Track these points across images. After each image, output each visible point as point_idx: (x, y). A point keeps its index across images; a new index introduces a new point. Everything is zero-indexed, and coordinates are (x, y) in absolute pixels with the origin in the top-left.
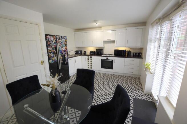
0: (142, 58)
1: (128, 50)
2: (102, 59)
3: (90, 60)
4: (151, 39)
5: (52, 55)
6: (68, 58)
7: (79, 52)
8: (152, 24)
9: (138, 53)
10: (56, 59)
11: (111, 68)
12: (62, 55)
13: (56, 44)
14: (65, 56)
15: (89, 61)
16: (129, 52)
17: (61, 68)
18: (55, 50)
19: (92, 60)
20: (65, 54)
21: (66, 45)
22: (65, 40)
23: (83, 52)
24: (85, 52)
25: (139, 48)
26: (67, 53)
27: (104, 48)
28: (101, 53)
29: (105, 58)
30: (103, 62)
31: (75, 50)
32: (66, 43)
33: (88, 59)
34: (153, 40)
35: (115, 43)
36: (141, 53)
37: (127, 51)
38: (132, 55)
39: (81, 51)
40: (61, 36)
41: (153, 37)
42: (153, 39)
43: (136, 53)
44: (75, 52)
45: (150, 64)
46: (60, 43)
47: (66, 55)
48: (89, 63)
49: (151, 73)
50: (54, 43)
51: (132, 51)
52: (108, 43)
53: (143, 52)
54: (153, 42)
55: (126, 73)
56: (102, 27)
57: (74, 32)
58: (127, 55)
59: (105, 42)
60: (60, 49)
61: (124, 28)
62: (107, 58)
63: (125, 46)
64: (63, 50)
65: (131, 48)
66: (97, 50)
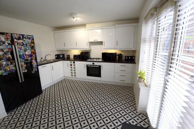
0: (135, 63)
1: (119, 53)
2: (87, 65)
3: (73, 66)
4: (145, 38)
5: (4, 63)
6: (38, 65)
7: (61, 56)
8: (145, 18)
9: (130, 57)
10: (14, 68)
11: (99, 75)
12: (26, 62)
13: (12, 46)
14: (31, 62)
15: (71, 68)
16: (120, 55)
17: (23, 80)
18: (10, 56)
19: (76, 67)
20: (32, 59)
21: (33, 48)
22: (30, 40)
23: (66, 57)
24: (68, 56)
25: (132, 51)
26: (36, 58)
27: (91, 50)
28: (86, 56)
29: (91, 63)
30: (88, 68)
31: (56, 54)
32: (33, 45)
33: (71, 65)
34: (147, 40)
35: (102, 44)
36: (134, 57)
37: (117, 54)
38: (123, 58)
39: (63, 55)
40: (23, 35)
41: (147, 36)
42: (147, 38)
43: (128, 57)
44: (56, 57)
45: (145, 72)
46: (21, 44)
47: (34, 61)
48: (72, 70)
49: (146, 86)
50: (7, 44)
51: (124, 54)
52: (96, 45)
53: (137, 55)
54: (147, 42)
55: (116, 82)
56: (87, 25)
57: (54, 31)
58: (117, 58)
59: (92, 43)
60: (21, 53)
61: (112, 25)
62: (93, 64)
63: (115, 49)
64: (28, 55)
65: (122, 51)
66: (82, 53)
